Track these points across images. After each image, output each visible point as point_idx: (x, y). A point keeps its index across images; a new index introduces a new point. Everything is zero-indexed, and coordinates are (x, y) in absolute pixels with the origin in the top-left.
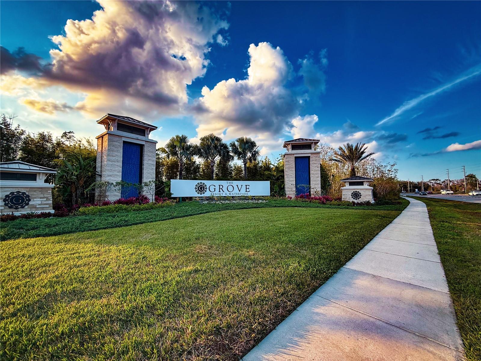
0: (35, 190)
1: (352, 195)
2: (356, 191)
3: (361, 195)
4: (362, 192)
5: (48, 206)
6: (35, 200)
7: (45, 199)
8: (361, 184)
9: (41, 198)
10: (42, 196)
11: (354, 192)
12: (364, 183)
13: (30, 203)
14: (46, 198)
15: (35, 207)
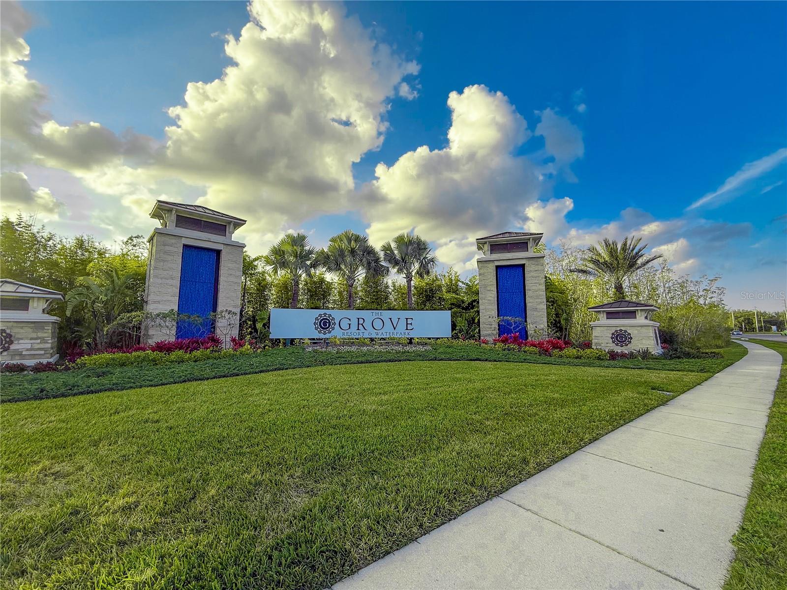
0: (21, 325)
1: (612, 338)
2: (621, 330)
3: (631, 338)
4: (632, 332)
5: (42, 352)
6: (21, 341)
7: (39, 341)
8: (632, 314)
9: (31, 339)
10: (34, 335)
11: (616, 331)
12: (639, 315)
13: (13, 347)
14: (40, 338)
15: (19, 353)
